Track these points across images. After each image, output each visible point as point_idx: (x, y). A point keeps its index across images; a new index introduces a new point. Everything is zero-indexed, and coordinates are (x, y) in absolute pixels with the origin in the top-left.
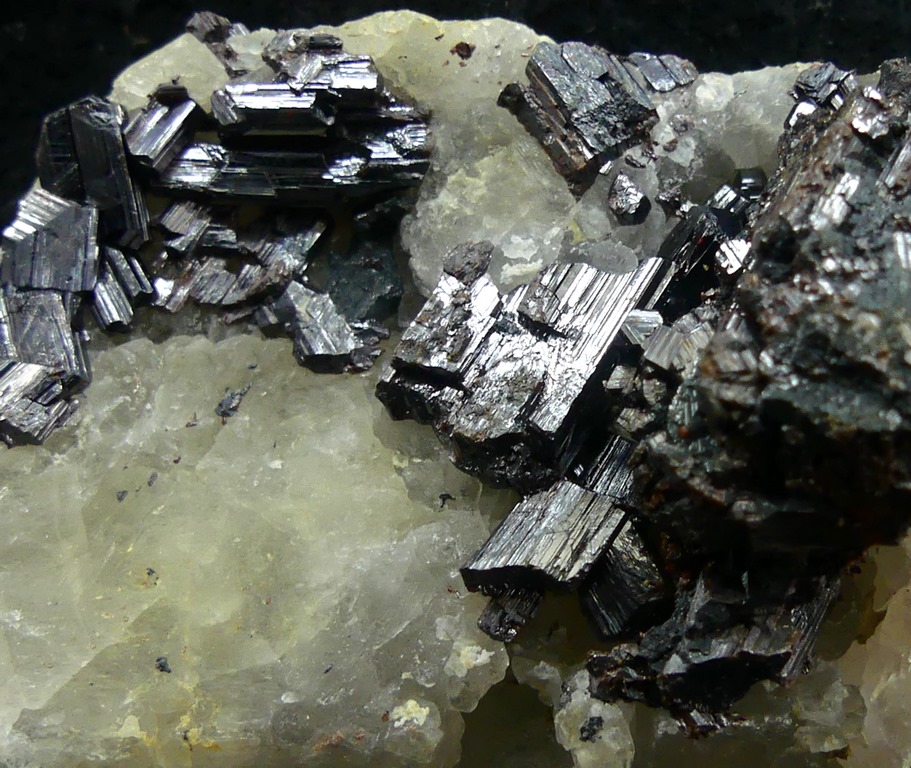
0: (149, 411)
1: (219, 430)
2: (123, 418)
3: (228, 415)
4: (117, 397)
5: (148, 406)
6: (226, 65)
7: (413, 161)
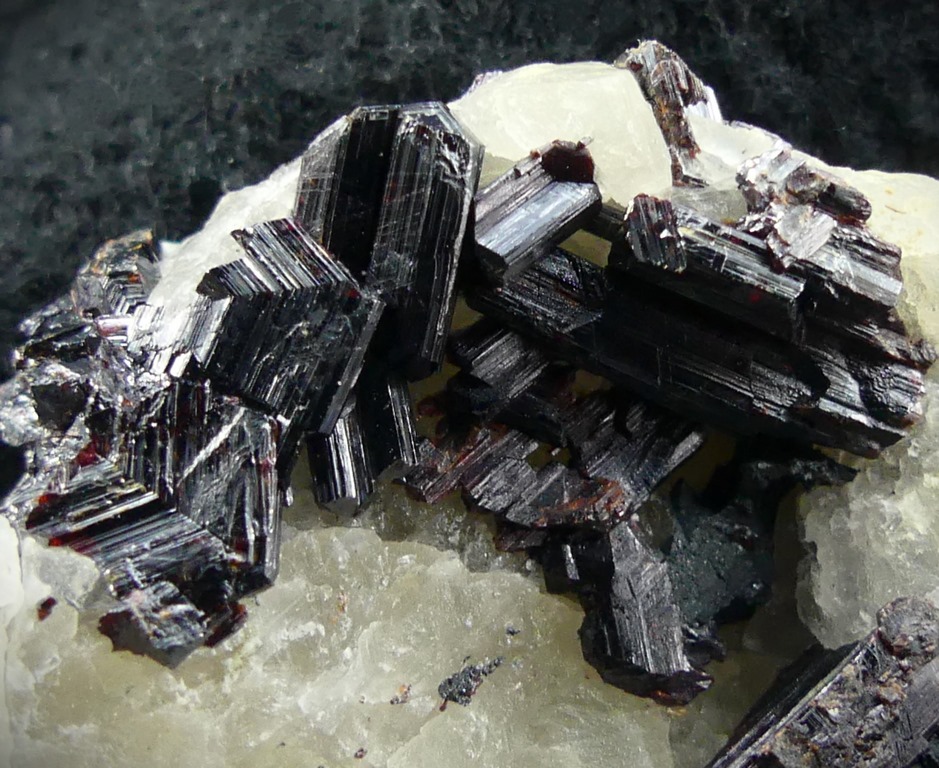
0: (346, 662)
1: (431, 715)
2: (303, 658)
3: (455, 700)
4: (306, 620)
5: (348, 652)
6: (675, 160)
7: (881, 426)
